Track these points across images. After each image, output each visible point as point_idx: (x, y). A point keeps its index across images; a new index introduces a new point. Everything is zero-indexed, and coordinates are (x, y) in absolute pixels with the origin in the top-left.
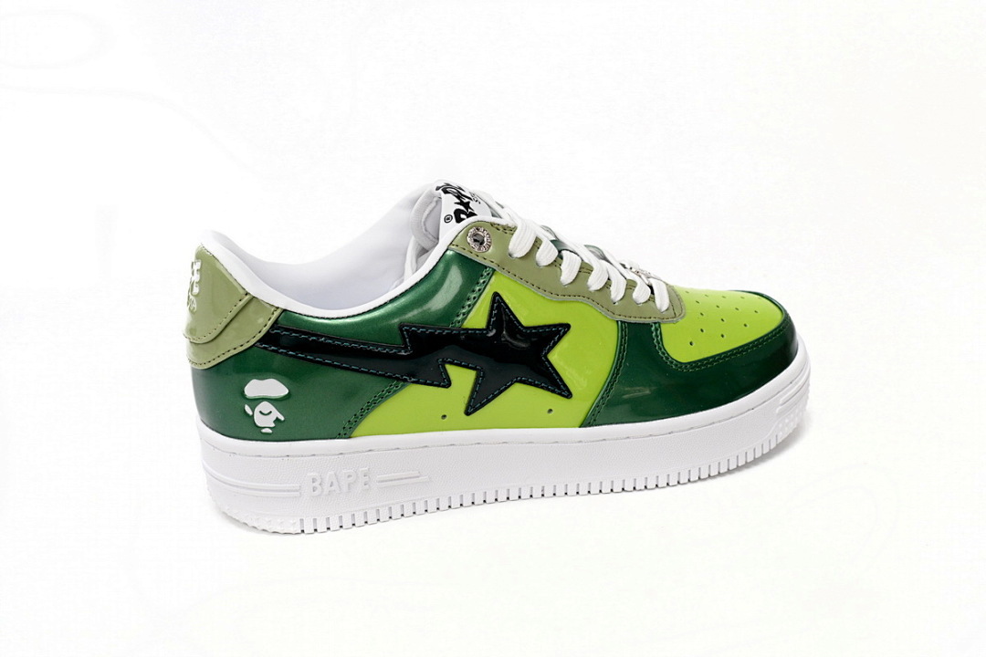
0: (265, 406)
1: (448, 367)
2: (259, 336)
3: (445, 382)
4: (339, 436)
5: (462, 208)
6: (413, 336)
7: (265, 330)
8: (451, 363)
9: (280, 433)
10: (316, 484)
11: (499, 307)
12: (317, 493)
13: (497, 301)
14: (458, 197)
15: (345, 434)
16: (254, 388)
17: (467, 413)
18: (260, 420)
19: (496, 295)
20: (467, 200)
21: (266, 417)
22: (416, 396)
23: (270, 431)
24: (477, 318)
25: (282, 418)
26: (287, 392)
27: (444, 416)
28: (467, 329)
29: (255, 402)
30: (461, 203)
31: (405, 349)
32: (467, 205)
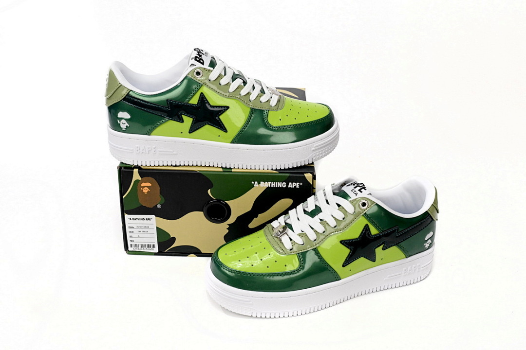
0: (123, 121)
1: (183, 116)
2: (123, 98)
3: (182, 121)
4: (146, 134)
5: (198, 56)
6: (171, 104)
7: (124, 96)
8: (184, 115)
9: (127, 131)
10: (138, 149)
11: (202, 98)
12: (138, 152)
13: (202, 95)
14: (198, 53)
15: (149, 133)
16: (121, 115)
17: (190, 133)
18: (122, 126)
19: (202, 93)
20: (201, 54)
21: (124, 125)
22: (171, 124)
23: (125, 129)
24: (194, 101)
25: (128, 126)
26: (130, 117)
27: (182, 133)
28: (190, 104)
29: (121, 119)
30: (199, 55)
31: (168, 107)
32: (200, 56)
